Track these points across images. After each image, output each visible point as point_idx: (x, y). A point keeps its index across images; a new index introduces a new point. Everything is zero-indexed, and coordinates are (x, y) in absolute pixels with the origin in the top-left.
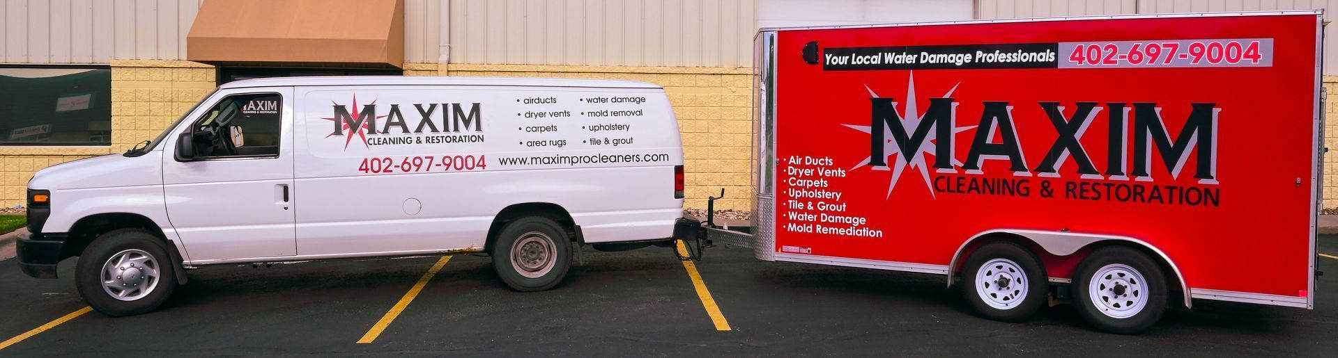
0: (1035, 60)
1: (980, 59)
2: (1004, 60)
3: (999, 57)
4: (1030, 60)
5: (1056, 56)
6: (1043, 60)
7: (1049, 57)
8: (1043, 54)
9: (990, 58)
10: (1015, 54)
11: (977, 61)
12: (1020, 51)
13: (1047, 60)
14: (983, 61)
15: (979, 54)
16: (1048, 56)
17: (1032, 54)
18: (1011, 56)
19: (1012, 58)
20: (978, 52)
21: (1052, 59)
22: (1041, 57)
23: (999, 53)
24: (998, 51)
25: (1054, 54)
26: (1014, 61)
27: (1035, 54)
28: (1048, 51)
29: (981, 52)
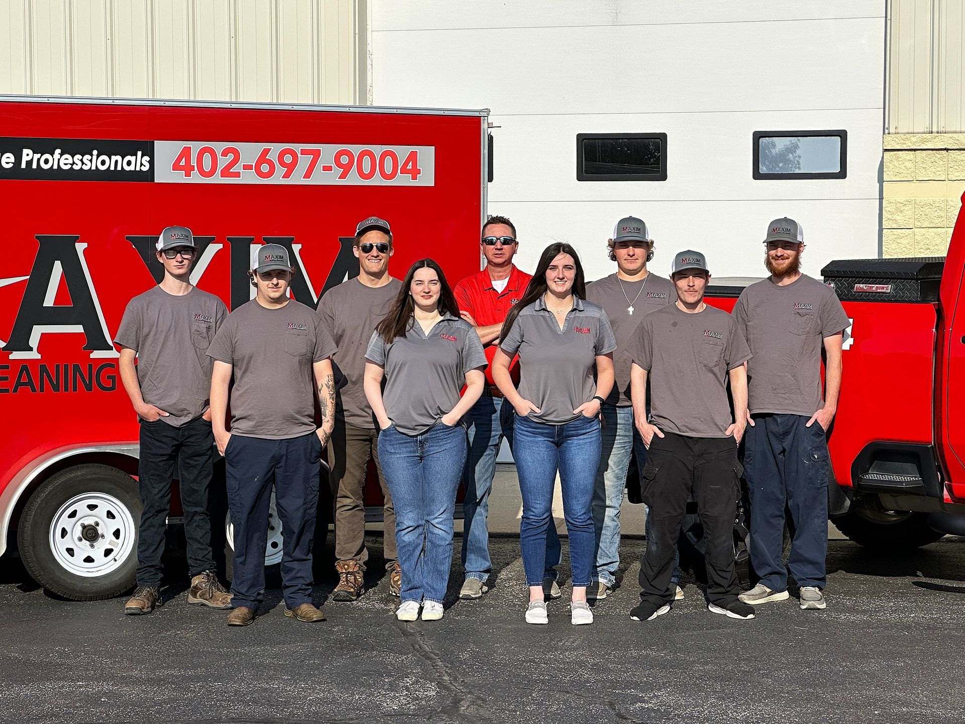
0: (119, 168)
1: (29, 163)
2: (69, 166)
3: (60, 160)
4: (112, 168)
5: (152, 162)
6: (132, 168)
7: (142, 164)
8: (133, 159)
9: (46, 161)
10: (88, 157)
11: (23, 166)
12: (95, 152)
13: (138, 169)
14: (34, 166)
15: (27, 154)
16: (137, 162)
17: (114, 158)
18: (81, 160)
19: (83, 163)
20: (25, 151)
21: (146, 168)
22: (129, 163)
23: (61, 155)
24: (58, 151)
25: (147, 158)
26: (85, 168)
27: (119, 158)
28: (139, 153)
29: (30, 152)
